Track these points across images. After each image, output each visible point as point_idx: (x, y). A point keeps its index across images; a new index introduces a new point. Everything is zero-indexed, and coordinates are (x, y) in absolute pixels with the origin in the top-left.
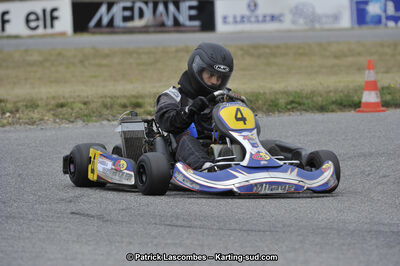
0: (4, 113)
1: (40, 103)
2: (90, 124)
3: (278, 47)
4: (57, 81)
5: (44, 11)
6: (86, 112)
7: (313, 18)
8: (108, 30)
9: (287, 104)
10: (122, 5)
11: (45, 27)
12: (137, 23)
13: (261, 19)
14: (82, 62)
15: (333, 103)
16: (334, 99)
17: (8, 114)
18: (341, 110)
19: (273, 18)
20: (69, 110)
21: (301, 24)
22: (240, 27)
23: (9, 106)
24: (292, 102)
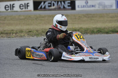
0: (13, 34)
1: (24, 31)
2: (39, 37)
3: (94, 15)
4: (29, 25)
5: (25, 4)
6: (37, 34)
7: (105, 6)
8: (44, 9)
9: (97, 31)
10: (48, 2)
11: (25, 8)
12: (53, 7)
13: (89, 6)
14: (36, 19)
15: (111, 31)
16: (111, 30)
17: (14, 34)
18: (113, 33)
19: (93, 6)
20: (32, 33)
21: (101, 8)
22: (83, 9)
23: (15, 32)
24: (98, 31)
